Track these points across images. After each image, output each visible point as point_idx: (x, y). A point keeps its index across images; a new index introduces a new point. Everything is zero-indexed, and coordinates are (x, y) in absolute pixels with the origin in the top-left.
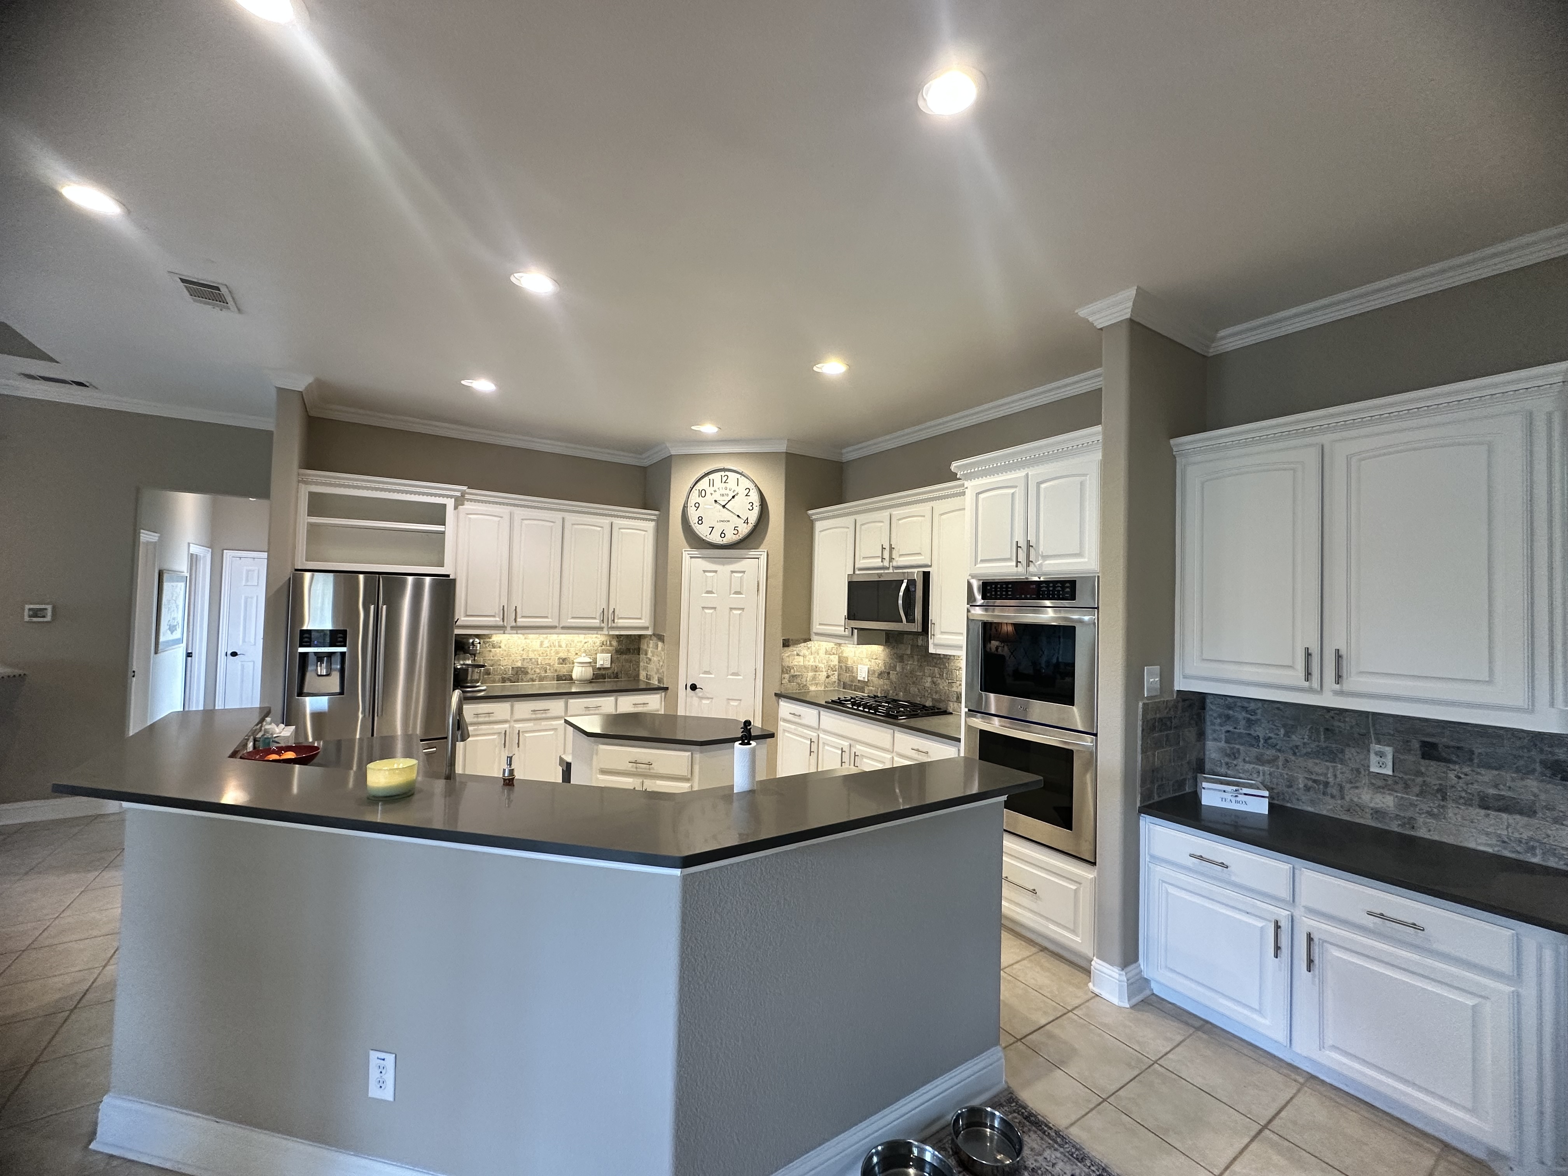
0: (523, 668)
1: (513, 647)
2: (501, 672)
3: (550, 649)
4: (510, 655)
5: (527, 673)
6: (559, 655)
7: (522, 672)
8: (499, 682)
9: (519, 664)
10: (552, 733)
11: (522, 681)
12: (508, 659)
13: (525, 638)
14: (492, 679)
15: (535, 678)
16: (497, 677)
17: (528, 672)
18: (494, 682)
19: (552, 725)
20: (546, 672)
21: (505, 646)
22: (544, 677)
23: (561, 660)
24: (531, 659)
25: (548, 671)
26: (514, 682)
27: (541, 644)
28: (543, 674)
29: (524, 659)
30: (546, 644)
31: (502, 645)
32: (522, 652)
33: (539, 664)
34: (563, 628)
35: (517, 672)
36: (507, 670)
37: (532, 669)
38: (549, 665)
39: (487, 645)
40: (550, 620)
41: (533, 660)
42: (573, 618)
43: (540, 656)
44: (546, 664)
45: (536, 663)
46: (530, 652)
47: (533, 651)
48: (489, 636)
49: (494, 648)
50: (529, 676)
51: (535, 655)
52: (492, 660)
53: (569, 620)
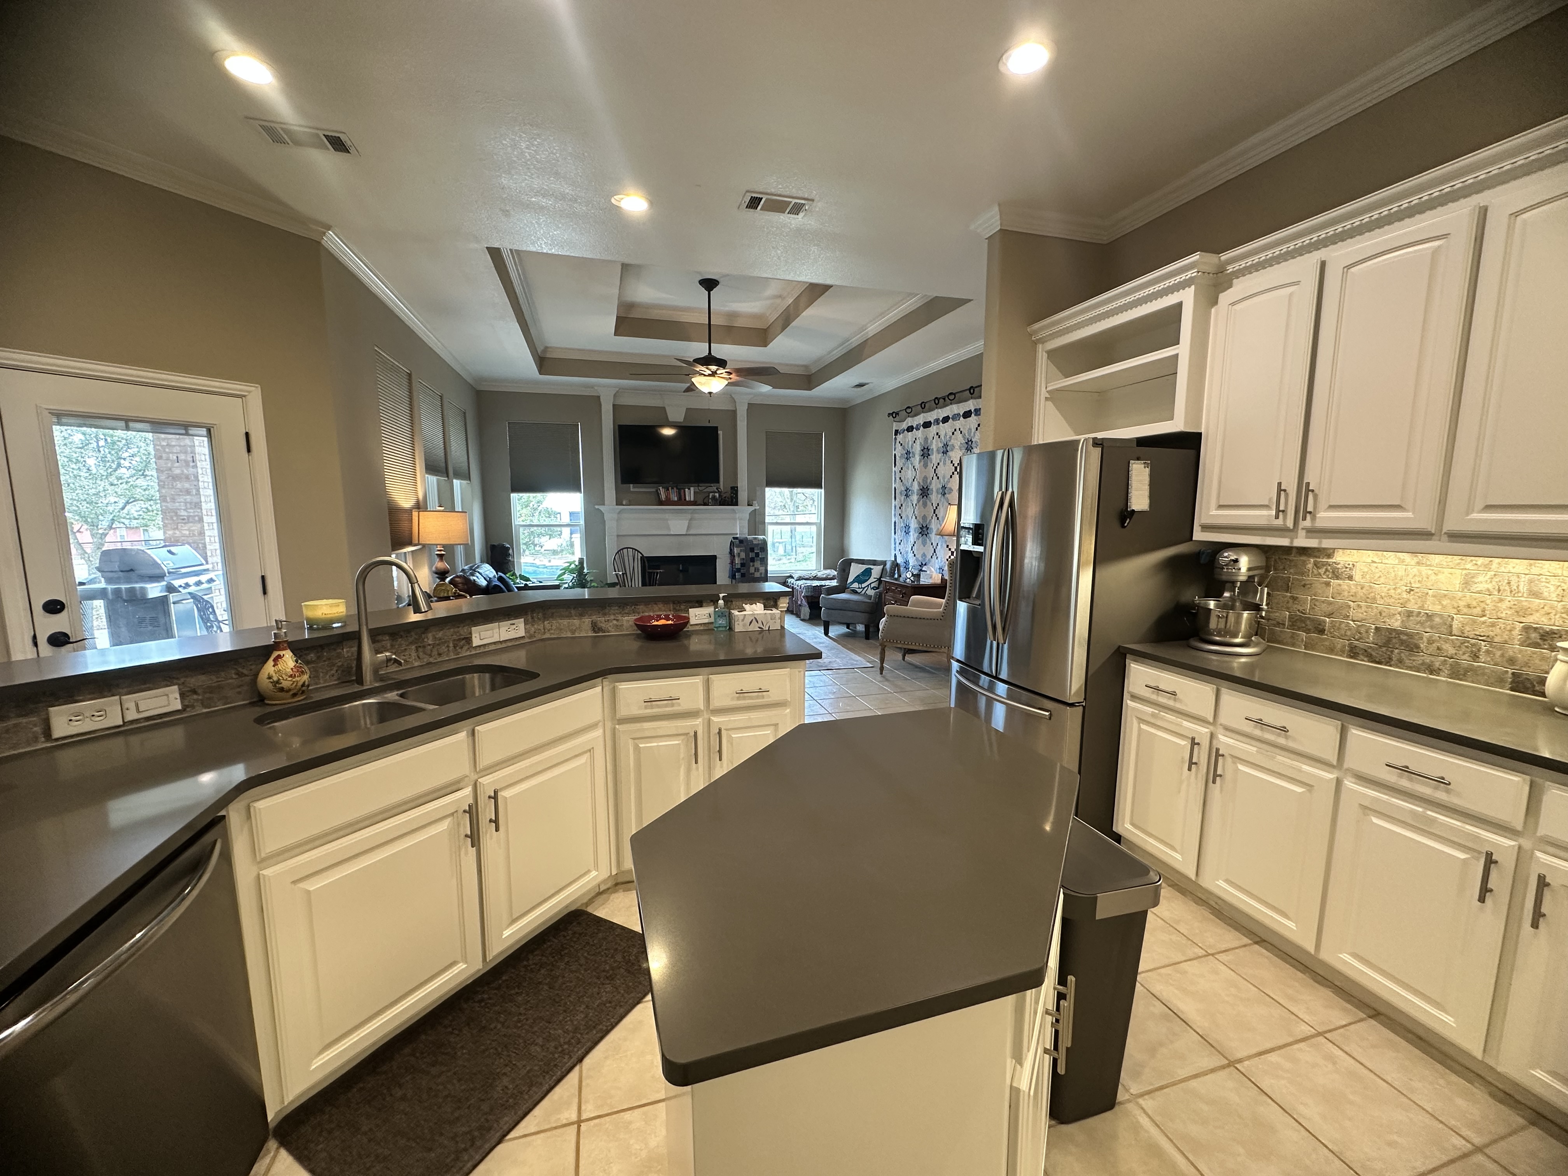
0: (1406, 634)
1: (1382, 580)
2: (1349, 633)
3: (1496, 598)
4: (1374, 598)
5: (1412, 647)
6: (1529, 620)
7: (1402, 642)
8: (1342, 652)
9: (1396, 623)
10: (1299, 790)
11: (1400, 663)
12: (1367, 607)
13: (1418, 563)
14: (1327, 643)
15: (1437, 664)
16: (1340, 643)
17: (1418, 647)
18: (1331, 650)
19: (1300, 771)
20: (1475, 656)
21: (1363, 577)
22: (1467, 671)
23: (1534, 636)
24: (1429, 617)
25: (1482, 658)
26: (1379, 663)
27: (1467, 583)
28: (1465, 660)
29: (1409, 614)
30: (1483, 582)
31: (1357, 576)
32: (1405, 595)
33: (1455, 632)
34: (1456, 537)
35: (1389, 640)
36: (1363, 630)
37: (1430, 642)
38: (1489, 640)
39: (1322, 571)
40: (1410, 515)
41: (1437, 620)
42: (1489, 508)
43: (1458, 612)
44: (1477, 637)
45: (1444, 629)
46: (1430, 599)
47: (1439, 598)
48: (1329, 553)
49: (1338, 578)
50: (1419, 658)
51: (1444, 607)
52: (1330, 603)
53: (1475, 516)
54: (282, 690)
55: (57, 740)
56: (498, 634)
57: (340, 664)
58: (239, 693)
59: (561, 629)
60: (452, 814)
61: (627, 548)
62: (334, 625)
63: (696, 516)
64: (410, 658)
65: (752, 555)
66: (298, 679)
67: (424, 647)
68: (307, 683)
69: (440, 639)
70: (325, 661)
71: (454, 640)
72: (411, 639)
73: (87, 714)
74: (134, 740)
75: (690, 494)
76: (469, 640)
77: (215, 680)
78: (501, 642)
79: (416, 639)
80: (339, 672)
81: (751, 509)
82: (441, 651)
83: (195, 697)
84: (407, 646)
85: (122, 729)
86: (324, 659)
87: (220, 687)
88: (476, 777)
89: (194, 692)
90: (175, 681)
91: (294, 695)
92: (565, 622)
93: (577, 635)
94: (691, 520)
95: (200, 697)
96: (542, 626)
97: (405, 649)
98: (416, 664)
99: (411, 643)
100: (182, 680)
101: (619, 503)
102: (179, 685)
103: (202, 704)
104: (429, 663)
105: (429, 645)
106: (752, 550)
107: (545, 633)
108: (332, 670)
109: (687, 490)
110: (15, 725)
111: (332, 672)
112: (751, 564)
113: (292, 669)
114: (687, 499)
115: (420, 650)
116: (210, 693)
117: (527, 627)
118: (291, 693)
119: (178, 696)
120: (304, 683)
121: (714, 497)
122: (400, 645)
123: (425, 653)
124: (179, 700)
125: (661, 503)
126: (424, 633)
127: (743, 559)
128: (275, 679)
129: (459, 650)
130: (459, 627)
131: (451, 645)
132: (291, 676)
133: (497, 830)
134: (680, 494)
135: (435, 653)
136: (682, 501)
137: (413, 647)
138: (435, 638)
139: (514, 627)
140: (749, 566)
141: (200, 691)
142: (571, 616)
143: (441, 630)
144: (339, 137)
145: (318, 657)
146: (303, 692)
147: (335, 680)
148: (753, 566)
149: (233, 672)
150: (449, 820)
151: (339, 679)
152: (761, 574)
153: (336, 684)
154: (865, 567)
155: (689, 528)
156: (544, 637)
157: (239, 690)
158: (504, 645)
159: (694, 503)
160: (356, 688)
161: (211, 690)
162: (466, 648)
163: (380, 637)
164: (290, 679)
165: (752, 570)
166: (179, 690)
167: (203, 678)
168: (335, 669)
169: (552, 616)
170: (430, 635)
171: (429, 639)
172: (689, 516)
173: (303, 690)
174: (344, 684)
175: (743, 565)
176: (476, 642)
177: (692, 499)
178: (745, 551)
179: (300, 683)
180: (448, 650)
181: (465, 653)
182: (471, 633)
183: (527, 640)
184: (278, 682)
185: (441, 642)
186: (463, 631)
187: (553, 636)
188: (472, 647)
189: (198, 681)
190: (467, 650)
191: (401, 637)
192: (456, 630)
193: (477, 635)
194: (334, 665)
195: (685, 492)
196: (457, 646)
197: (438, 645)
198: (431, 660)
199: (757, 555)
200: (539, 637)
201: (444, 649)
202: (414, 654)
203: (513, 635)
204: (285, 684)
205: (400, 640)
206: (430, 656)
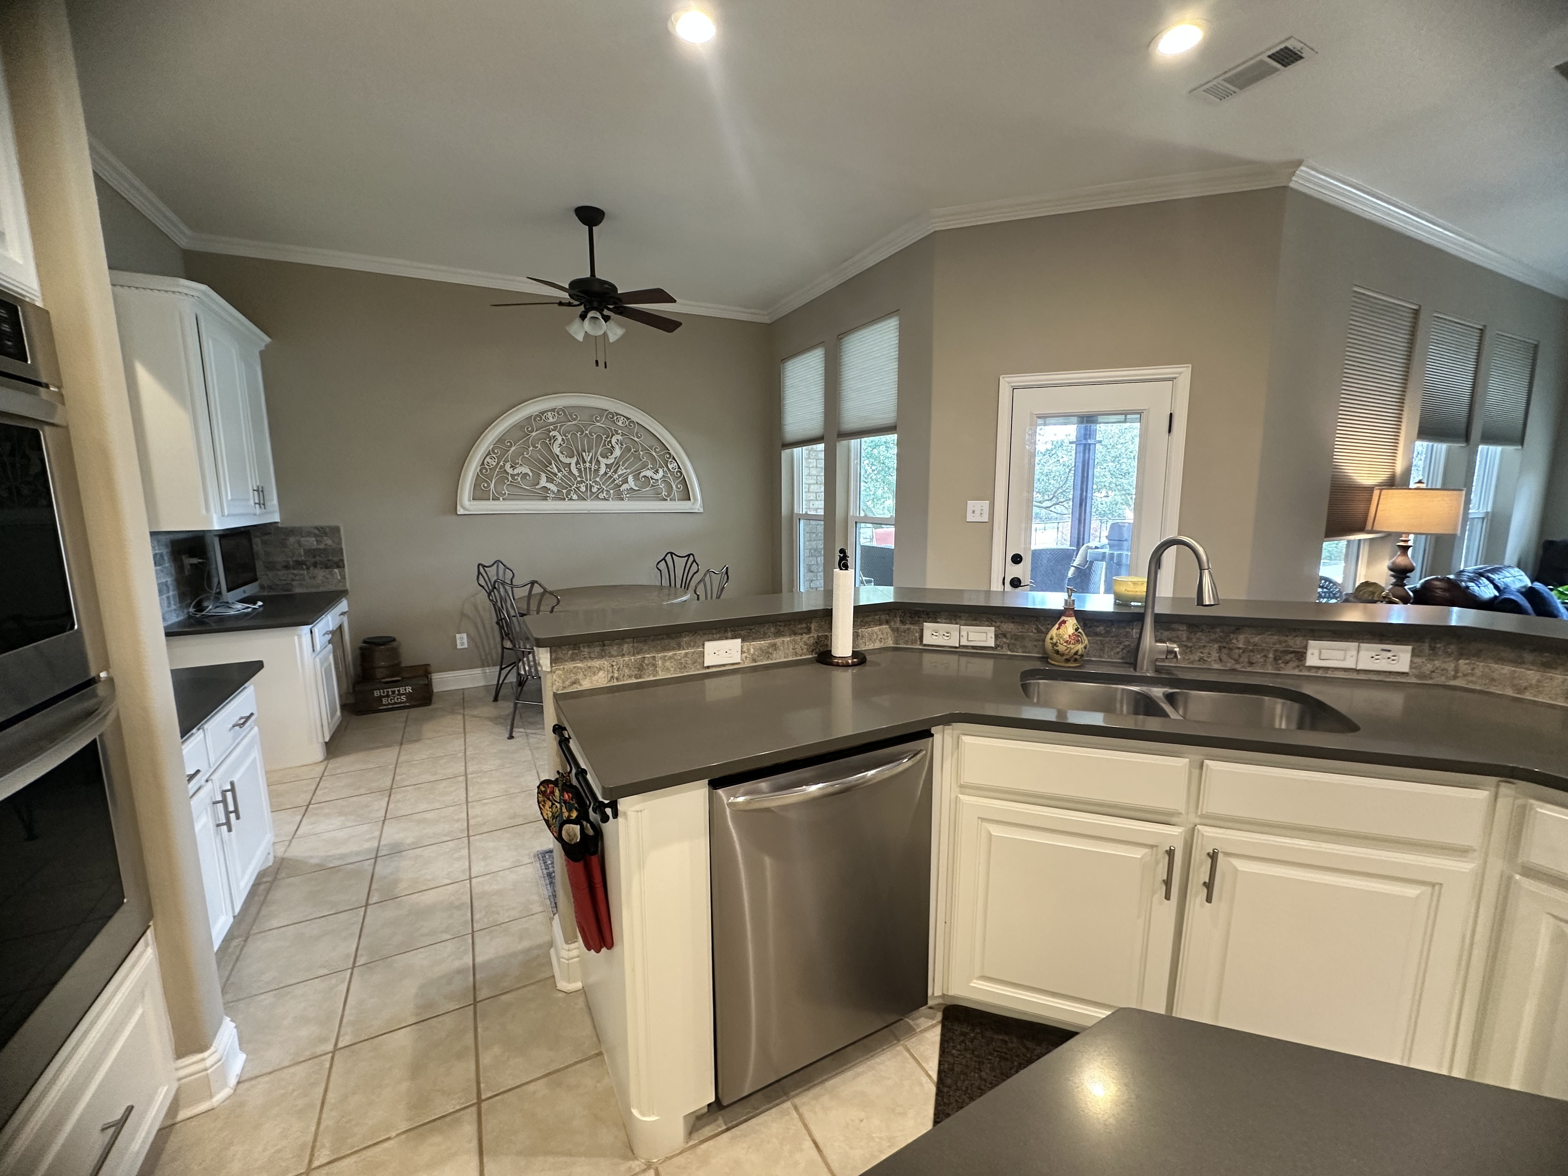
54: (1057, 652)
55: (925, 645)
56: (1354, 659)
57: (1127, 643)
58: (1035, 646)
59: (1493, 680)
60: (1152, 847)
62: (1133, 604)
64: (1208, 657)
66: (1072, 646)
67: (1230, 649)
68: (1080, 653)
69: (1255, 645)
70: (1112, 637)
71: (1276, 651)
72: (1213, 637)
73: (941, 633)
74: (963, 660)
76: (1301, 656)
77: (1020, 630)
78: (1358, 671)
79: (1220, 637)
80: (1124, 651)
82: (1254, 659)
83: (1005, 640)
84: (1209, 642)
85: (958, 650)
86: (1112, 635)
87: (1023, 638)
88: (1198, 820)
89: (1005, 636)
90: (994, 624)
91: (1067, 660)
92: (1507, 669)
93: (1528, 696)
95: (1008, 641)
96: (1451, 666)
97: (1204, 646)
98: (1216, 666)
99: (1215, 641)
100: (998, 624)
102: (996, 627)
103: (1008, 647)
104: (1233, 671)
105: (1239, 648)
107: (1455, 677)
108: (1118, 647)
110: (909, 629)
111: (1118, 650)
113: (1069, 636)
115: (1225, 651)
116: (1016, 640)
117: (1418, 660)
118: (1065, 657)
119: (993, 636)
120: (1077, 652)
122: (1199, 639)
123: (1229, 655)
124: (993, 639)
126: (1234, 633)
128: (1054, 641)
129: (1282, 665)
130: (1287, 636)
131: (1271, 655)
132: (1066, 642)
133: (1209, 899)
135: (1244, 658)
137: (1216, 646)
138: (1248, 642)
139: (1389, 654)
141: (1008, 636)
142: (1523, 663)
143: (1259, 634)
144: (1286, 48)
145: (1107, 632)
146: (1076, 660)
147: (1120, 659)
149: (1034, 626)
150: (1145, 851)
151: (1123, 658)
153: (1119, 663)
156: (1453, 683)
157: (1035, 643)
158: (1362, 677)
160: (1130, 672)
161: (1016, 637)
162: (1292, 664)
163: (1175, 626)
164: (1065, 644)
166: (995, 631)
167: (1012, 626)
168: (1121, 647)
169: (1478, 655)
170: (1242, 637)
171: (1240, 641)
173: (1076, 658)
174: (1125, 665)
176: (1312, 660)
179: (1073, 651)
180: (1265, 661)
181: (1289, 670)
182: (1306, 648)
183: (1414, 680)
184: (1055, 644)
185: (1257, 649)
186: (1295, 642)
187: (1473, 687)
188: (1304, 665)
189: (1009, 627)
190: (1294, 668)
191: (1202, 631)
192: (1283, 638)
193: (1316, 652)
194: (1120, 643)
196: (1280, 659)
197: (1252, 651)
198: (1238, 667)
200: (1442, 680)
201: (1258, 657)
202: (1215, 655)
203: (1383, 664)
204: (1061, 648)
205: (1200, 633)
206: (1237, 662)
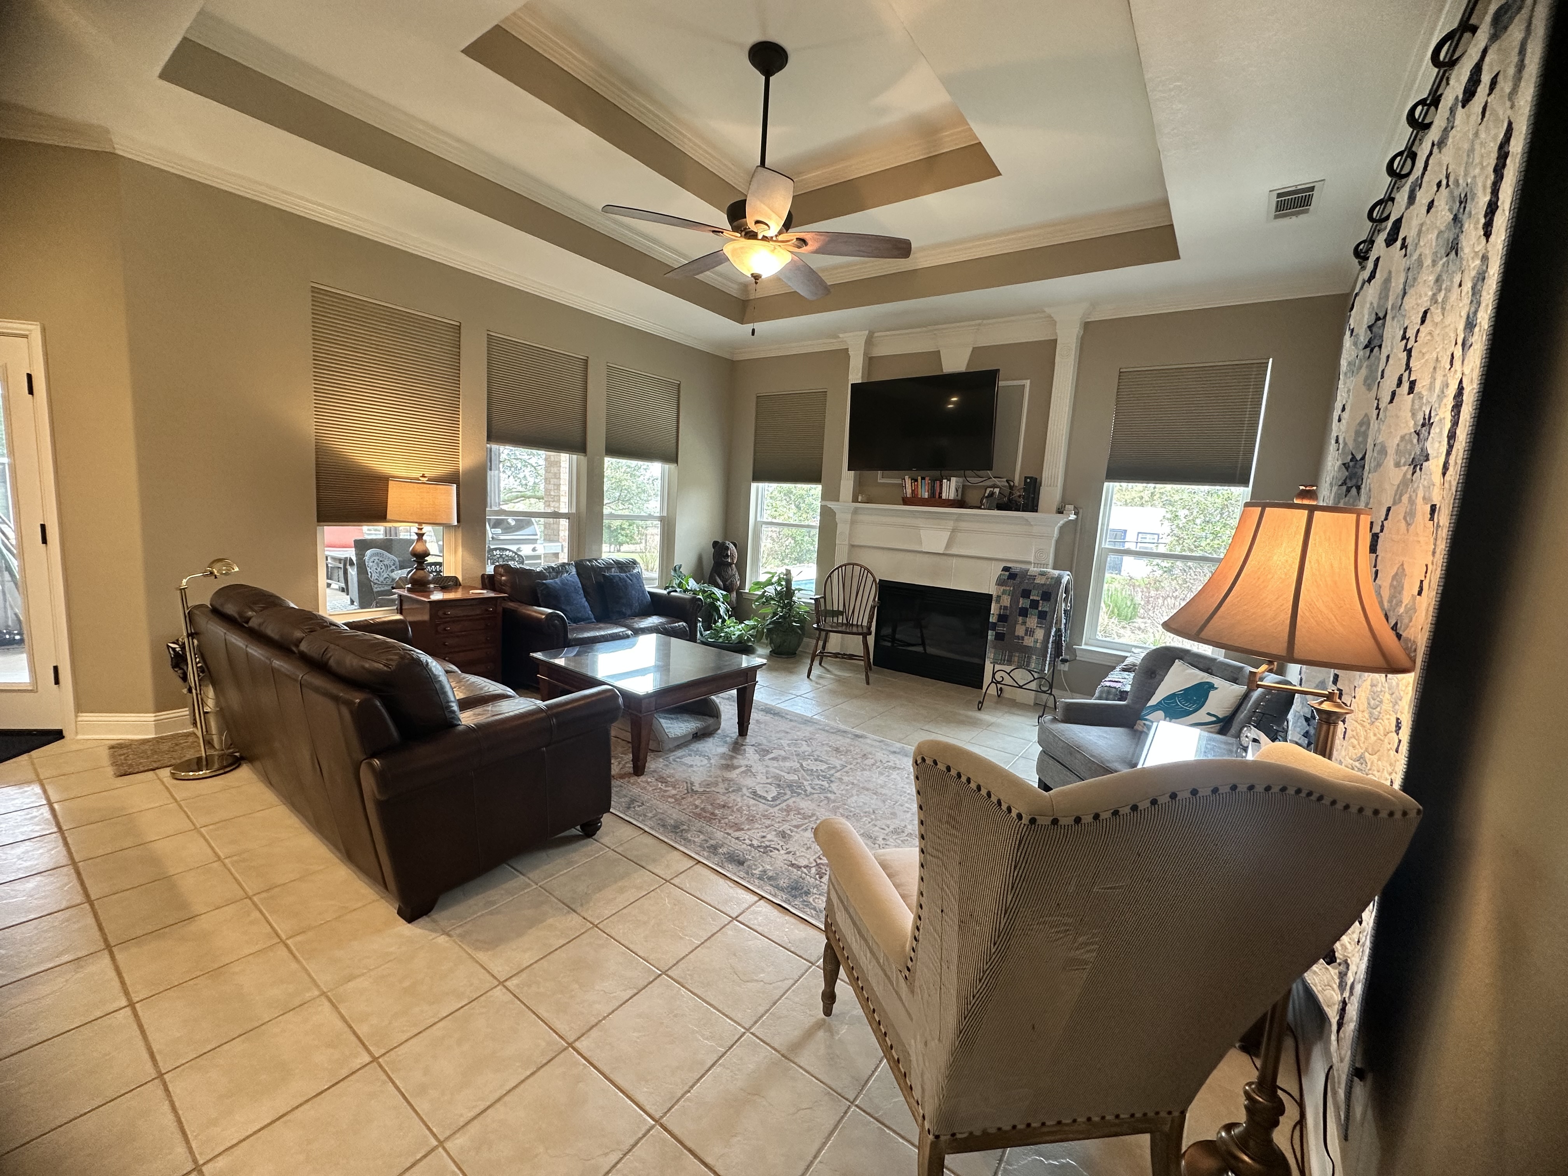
61: (854, 564)
63: (963, 525)
65: (1023, 603)
75: (950, 488)
81: (1062, 520)
94: (954, 531)
101: (855, 500)
106: (1026, 594)
109: (945, 481)
112: (1020, 619)
114: (944, 496)
121: (992, 494)
125: (906, 501)
127: (1006, 608)
134: (933, 487)
136: (936, 500)
140: (1016, 623)
148: (1024, 623)
152: (1036, 642)
154: (1200, 676)
155: (948, 546)
159: (960, 503)
165: (1020, 631)
172: (950, 524)
175: (1002, 618)
177: (952, 497)
178: (1013, 595)
195: (941, 485)
199: (1034, 604)
